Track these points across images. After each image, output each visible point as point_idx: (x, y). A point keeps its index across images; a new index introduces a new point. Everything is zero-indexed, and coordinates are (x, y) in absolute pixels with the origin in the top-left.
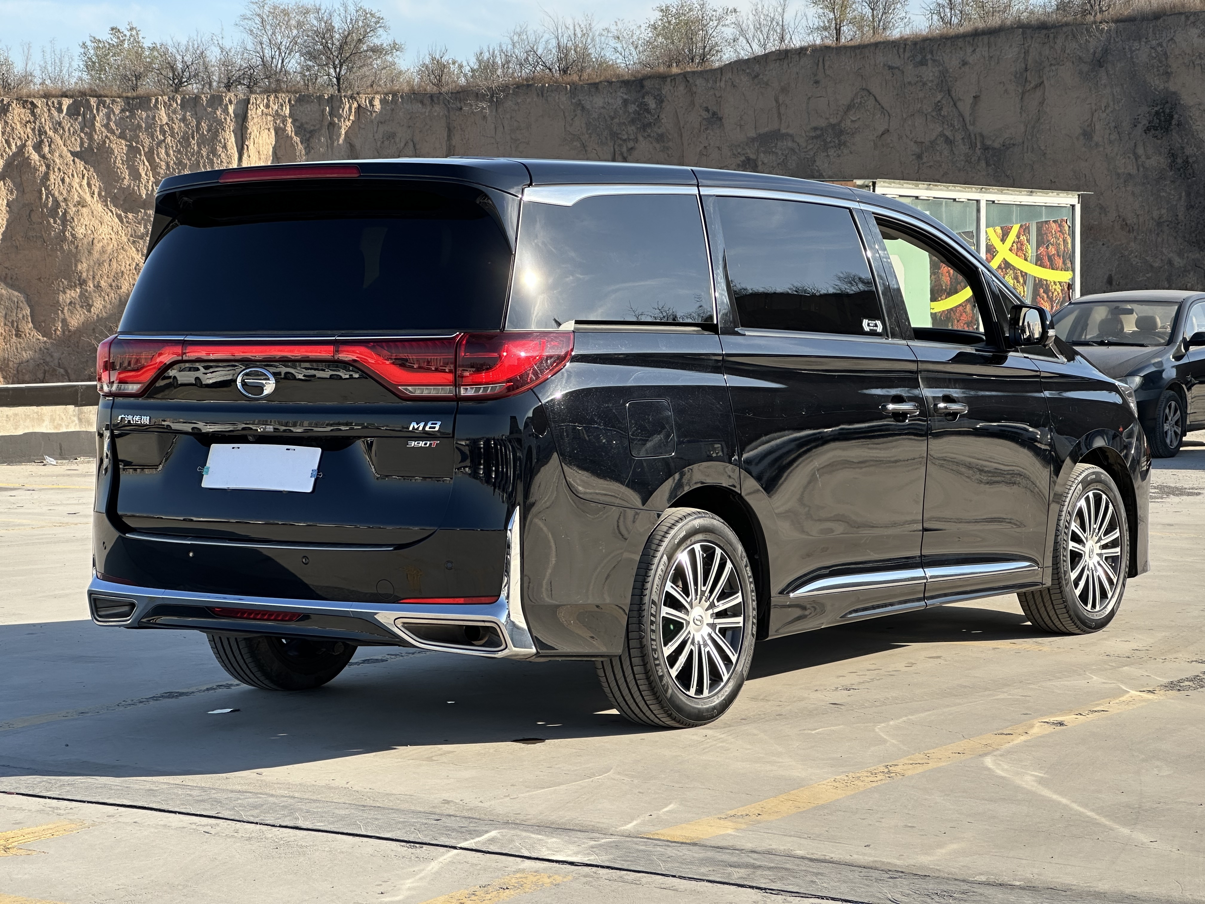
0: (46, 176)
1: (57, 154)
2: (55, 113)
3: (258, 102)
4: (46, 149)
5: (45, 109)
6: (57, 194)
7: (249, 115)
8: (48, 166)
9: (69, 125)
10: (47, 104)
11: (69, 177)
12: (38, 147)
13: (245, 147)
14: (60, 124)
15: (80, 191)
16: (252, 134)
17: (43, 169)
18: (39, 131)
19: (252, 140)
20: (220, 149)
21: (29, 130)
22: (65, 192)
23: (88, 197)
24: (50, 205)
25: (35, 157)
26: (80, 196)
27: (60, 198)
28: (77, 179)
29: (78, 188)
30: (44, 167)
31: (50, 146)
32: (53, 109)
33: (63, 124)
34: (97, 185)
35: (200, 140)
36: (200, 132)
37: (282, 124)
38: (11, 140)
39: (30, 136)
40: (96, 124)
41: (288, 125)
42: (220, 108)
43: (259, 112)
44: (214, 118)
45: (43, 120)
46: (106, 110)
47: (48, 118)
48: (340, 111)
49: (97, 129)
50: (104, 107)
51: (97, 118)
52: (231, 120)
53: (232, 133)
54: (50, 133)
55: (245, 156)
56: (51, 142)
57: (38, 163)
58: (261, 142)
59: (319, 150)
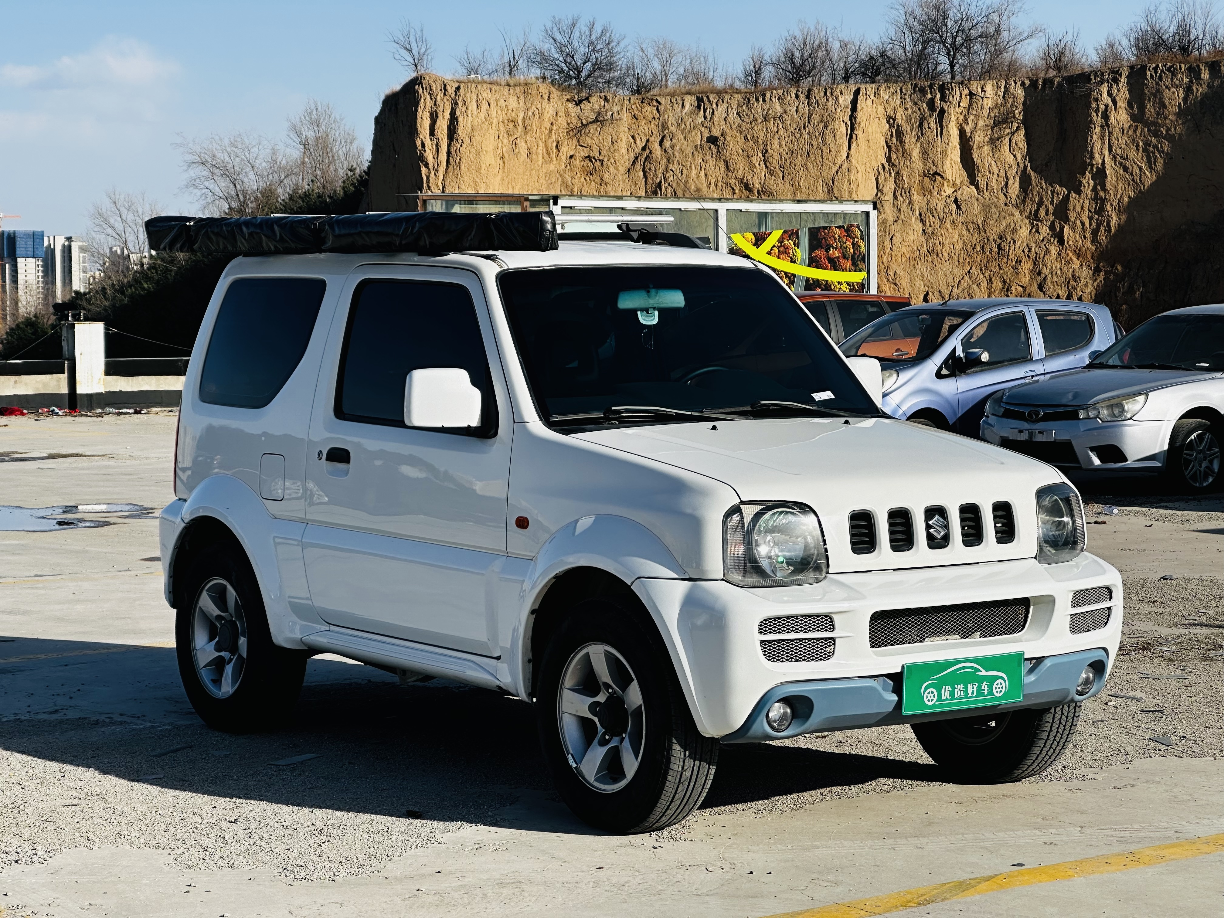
1: (677, 148)
2: (678, 109)
3: (868, 93)
4: (667, 144)
5: (668, 106)
6: (675, 185)
7: (858, 105)
8: (668, 160)
9: (691, 120)
10: (671, 101)
12: (661, 143)
13: (854, 136)
15: (697, 182)
16: (862, 123)
17: (664, 162)
18: (663, 126)
19: (861, 129)
20: (829, 138)
21: (653, 126)
23: (704, 188)
25: (657, 151)
28: (694, 172)
29: (695, 179)
30: (665, 160)
31: (671, 140)
32: (676, 105)
33: (684, 120)
34: (714, 176)
35: (812, 130)
36: (812, 123)
37: (892, 112)
38: (637, 136)
39: (653, 131)
40: (715, 119)
41: (898, 114)
42: (831, 99)
43: (869, 102)
44: (826, 108)
45: (666, 116)
46: (726, 105)
47: (671, 115)
48: (951, 98)
49: (716, 123)
50: (723, 102)
51: (716, 113)
52: (841, 110)
53: (842, 122)
54: (673, 129)
55: (854, 146)
56: (672, 136)
57: (659, 157)
58: (870, 130)
59: (928, 137)
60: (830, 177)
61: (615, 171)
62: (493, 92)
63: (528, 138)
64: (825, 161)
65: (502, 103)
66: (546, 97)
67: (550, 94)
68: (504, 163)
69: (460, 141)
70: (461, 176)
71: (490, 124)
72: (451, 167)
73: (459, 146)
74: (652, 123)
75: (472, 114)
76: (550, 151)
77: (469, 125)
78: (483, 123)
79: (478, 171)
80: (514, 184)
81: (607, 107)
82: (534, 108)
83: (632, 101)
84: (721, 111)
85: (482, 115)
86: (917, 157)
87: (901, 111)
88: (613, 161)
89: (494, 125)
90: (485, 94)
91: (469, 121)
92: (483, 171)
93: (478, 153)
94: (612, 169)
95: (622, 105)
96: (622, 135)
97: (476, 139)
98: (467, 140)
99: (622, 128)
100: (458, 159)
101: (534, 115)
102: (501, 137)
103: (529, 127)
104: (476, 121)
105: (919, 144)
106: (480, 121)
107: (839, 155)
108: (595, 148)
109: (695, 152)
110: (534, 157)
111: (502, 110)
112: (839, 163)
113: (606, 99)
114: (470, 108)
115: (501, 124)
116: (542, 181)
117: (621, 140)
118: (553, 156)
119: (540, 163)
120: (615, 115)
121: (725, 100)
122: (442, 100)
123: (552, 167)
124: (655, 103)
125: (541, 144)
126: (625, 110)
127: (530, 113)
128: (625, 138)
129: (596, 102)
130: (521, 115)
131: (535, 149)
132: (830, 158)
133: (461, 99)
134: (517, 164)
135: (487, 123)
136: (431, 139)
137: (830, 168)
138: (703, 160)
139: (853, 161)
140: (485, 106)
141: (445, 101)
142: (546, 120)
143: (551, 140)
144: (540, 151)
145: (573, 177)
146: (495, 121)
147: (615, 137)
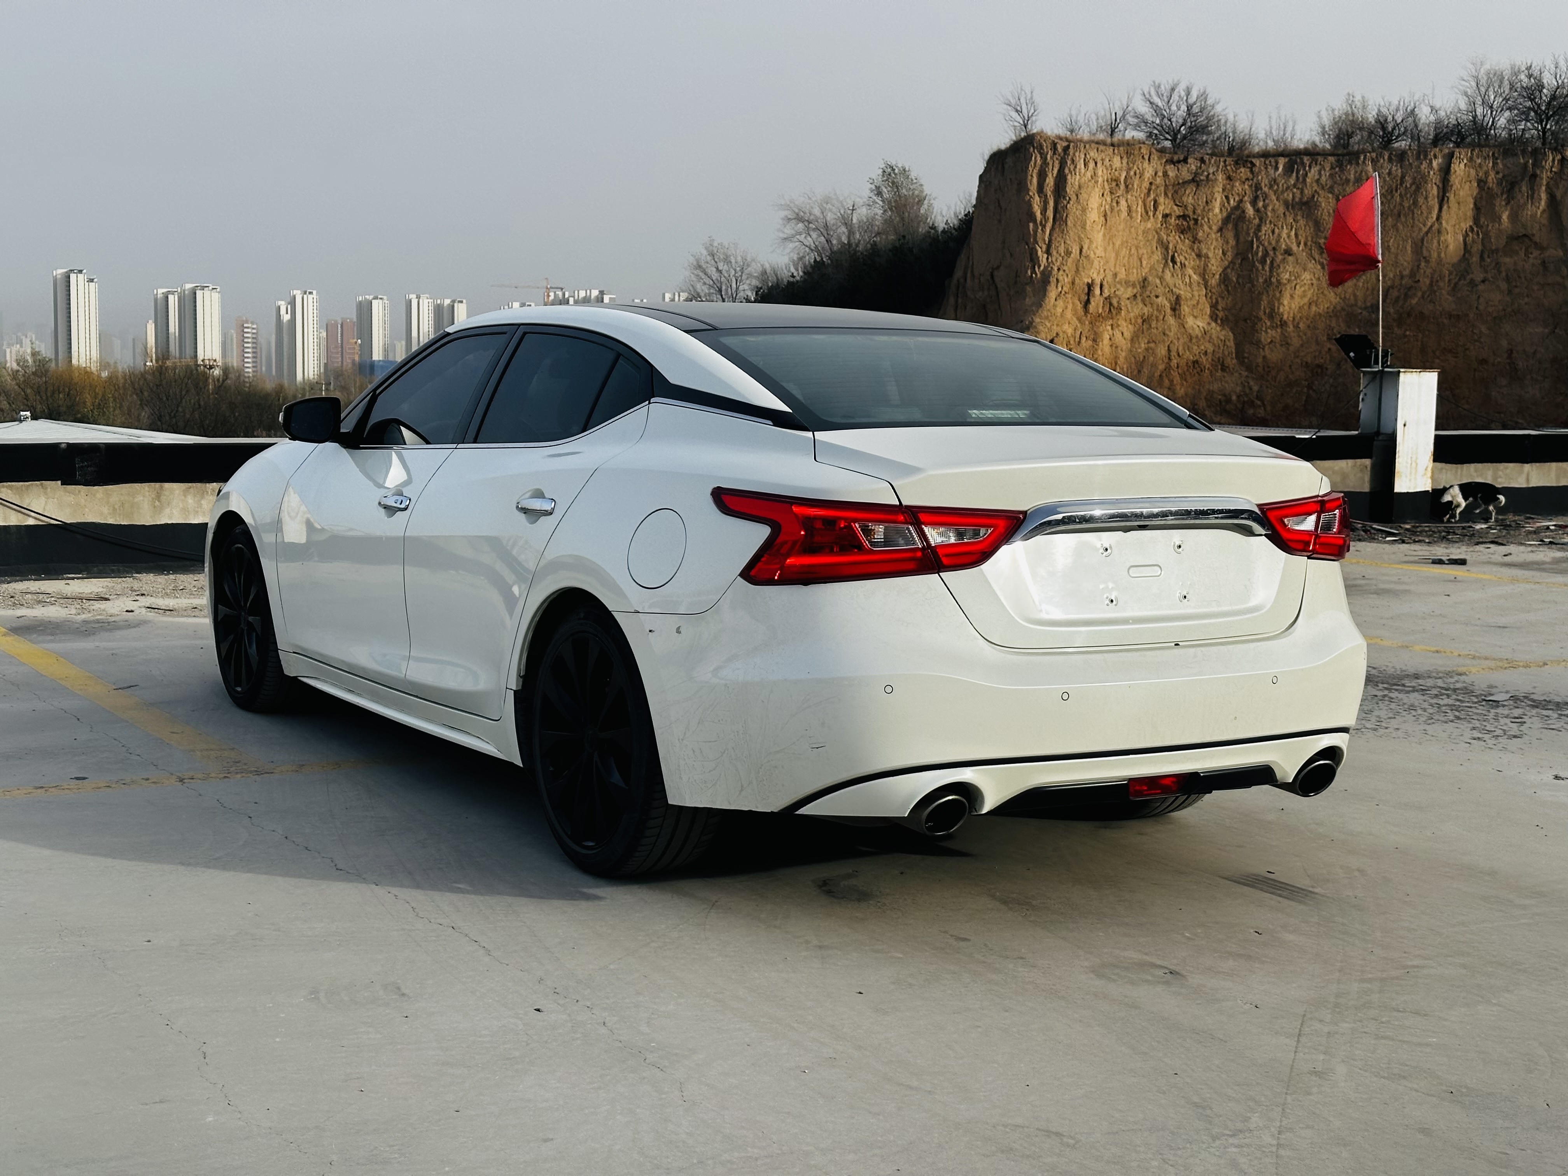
0: (1259, 228)
1: (1270, 208)
2: (1271, 171)
3: (1462, 157)
4: (1261, 204)
5: (1262, 168)
6: (1266, 244)
7: (1452, 168)
8: (1261, 219)
9: (1283, 181)
10: (1265, 163)
11: (1278, 228)
12: (1254, 203)
13: (1446, 199)
14: (1275, 180)
15: (1287, 241)
16: (1454, 186)
17: (1257, 221)
18: (1256, 187)
19: (1453, 192)
20: (1421, 200)
21: (1246, 187)
22: (1274, 243)
23: (1294, 247)
24: (1260, 254)
25: (1250, 211)
26: (1287, 245)
27: (1270, 248)
28: (1285, 231)
29: (1286, 239)
30: (1258, 220)
31: (1264, 201)
32: (1270, 167)
33: (1278, 181)
34: (1304, 235)
35: (1403, 193)
36: (1404, 186)
37: (1484, 176)
38: (1230, 196)
39: (1247, 192)
40: (1308, 180)
41: (1490, 178)
42: (1424, 162)
43: (1462, 166)
44: (1418, 172)
45: (1260, 177)
46: (1318, 167)
47: (1265, 176)
48: (1544, 163)
49: (1308, 184)
50: (1316, 164)
51: (1309, 174)
52: (1434, 174)
53: (1434, 185)
54: (1266, 189)
55: (1445, 207)
56: (1266, 197)
57: (1252, 216)
58: (1461, 193)
59: (1519, 200)
60: (1419, 237)
61: (1209, 230)
62: (1099, 152)
63: (1129, 197)
64: (1416, 222)
65: (1107, 162)
66: (1146, 157)
67: (1150, 155)
68: (1106, 220)
69: (1068, 198)
70: (1068, 231)
71: (1097, 182)
72: (1058, 223)
73: (1065, 202)
74: (1246, 183)
75: (1080, 173)
76: (1148, 209)
77: (1077, 183)
78: (1090, 181)
79: (1084, 227)
80: (1114, 240)
81: (1203, 169)
82: (1135, 168)
83: (1227, 163)
84: (1313, 173)
85: (1089, 174)
86: (1506, 220)
87: (1492, 175)
88: (1206, 220)
89: (1099, 183)
90: (1093, 154)
91: (1077, 180)
92: (1088, 227)
93: (1084, 210)
94: (1206, 228)
95: (1218, 167)
96: (1216, 195)
97: (1083, 196)
98: (1074, 198)
99: (1217, 189)
100: (1065, 215)
101: (1135, 174)
102: (1105, 195)
103: (1130, 186)
104: (1083, 180)
105: (1509, 208)
106: (1086, 179)
107: (1430, 216)
108: (1190, 207)
109: (1287, 213)
110: (1134, 215)
111: (1107, 169)
112: (1429, 224)
113: (1202, 161)
114: (1078, 167)
115: (1106, 182)
116: (1140, 238)
117: (1216, 200)
118: (1151, 214)
119: (1139, 221)
120: (1211, 176)
121: (1319, 162)
122: (1052, 158)
123: (1149, 225)
124: (1249, 165)
125: (1140, 202)
126: (1220, 170)
127: (1132, 173)
128: (1219, 198)
129: (1193, 164)
130: (1124, 174)
131: (1135, 207)
132: (1421, 220)
133: (1070, 157)
134: (1118, 221)
135: (1093, 182)
136: (1039, 196)
137: (1420, 229)
138: (1294, 220)
139: (1444, 222)
140: (1091, 165)
141: (1055, 159)
142: (1146, 180)
143: (1149, 199)
144: (1139, 209)
145: (1168, 235)
146: (1100, 180)
147: (1209, 197)
